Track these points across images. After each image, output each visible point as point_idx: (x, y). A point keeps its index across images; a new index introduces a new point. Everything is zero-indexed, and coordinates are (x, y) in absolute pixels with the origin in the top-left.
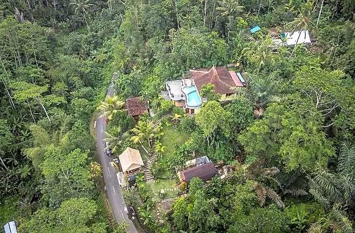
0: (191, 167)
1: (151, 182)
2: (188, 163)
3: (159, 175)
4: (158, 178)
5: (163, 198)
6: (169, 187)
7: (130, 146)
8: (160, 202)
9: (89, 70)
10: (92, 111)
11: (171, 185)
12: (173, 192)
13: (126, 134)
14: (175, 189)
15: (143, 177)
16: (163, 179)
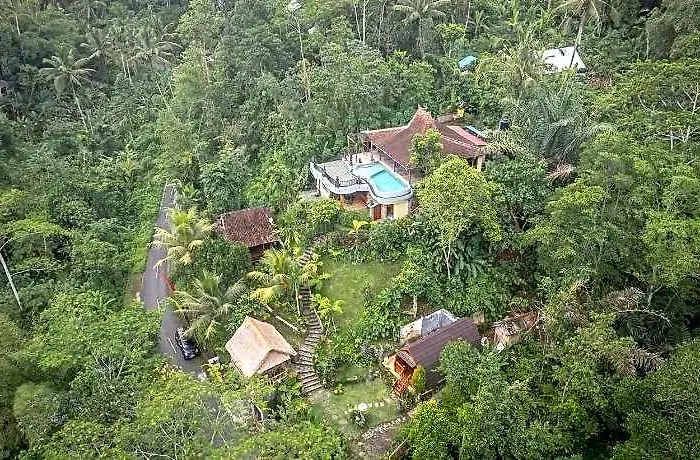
0: (412, 340)
1: (320, 396)
2: (405, 331)
3: (336, 375)
4: (336, 384)
5: (365, 427)
6: (372, 399)
7: (251, 315)
8: (361, 439)
9: (105, 184)
10: (125, 273)
11: (376, 391)
12: (387, 409)
13: (236, 287)
14: (388, 401)
15: (299, 385)
16: (350, 383)
